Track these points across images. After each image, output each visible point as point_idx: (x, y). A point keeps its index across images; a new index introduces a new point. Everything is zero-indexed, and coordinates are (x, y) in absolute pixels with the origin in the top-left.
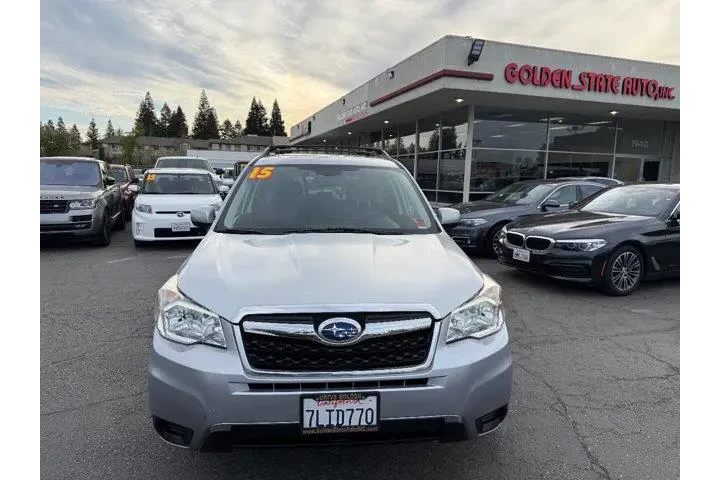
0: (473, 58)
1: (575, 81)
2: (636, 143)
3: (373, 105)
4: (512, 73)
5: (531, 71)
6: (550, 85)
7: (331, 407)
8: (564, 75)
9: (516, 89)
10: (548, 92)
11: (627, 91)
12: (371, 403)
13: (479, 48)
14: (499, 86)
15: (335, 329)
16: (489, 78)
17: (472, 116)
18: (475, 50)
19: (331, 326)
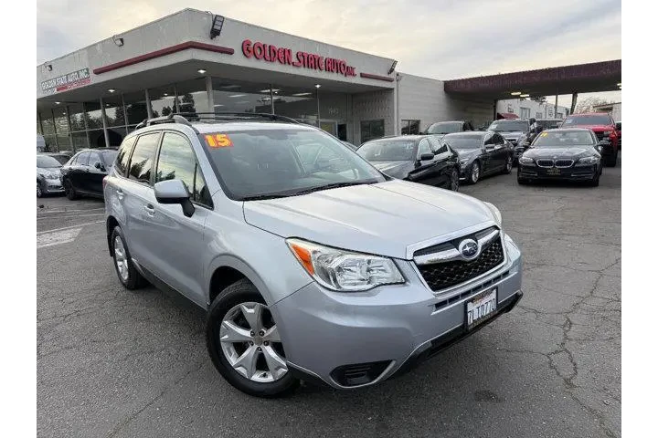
0: (215, 33)
1: (294, 59)
2: (331, 111)
3: (98, 72)
4: (247, 49)
5: (262, 48)
6: (277, 61)
7: (478, 305)
8: (287, 54)
9: (252, 63)
10: (276, 67)
11: (328, 69)
12: (493, 295)
13: (220, 24)
14: (238, 60)
15: (468, 249)
16: (230, 52)
17: (210, 86)
18: (216, 26)
19: (465, 247)
